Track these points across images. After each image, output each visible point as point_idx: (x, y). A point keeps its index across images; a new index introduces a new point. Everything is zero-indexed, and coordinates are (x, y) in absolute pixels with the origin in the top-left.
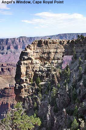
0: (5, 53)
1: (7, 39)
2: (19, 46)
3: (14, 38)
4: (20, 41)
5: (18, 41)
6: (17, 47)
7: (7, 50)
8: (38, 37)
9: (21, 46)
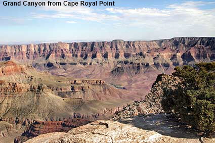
0: (89, 63)
1: (93, 44)
2: (110, 55)
3: (103, 42)
4: (111, 47)
5: (108, 47)
6: (107, 55)
7: (92, 58)
8: (139, 41)
9: (113, 54)
